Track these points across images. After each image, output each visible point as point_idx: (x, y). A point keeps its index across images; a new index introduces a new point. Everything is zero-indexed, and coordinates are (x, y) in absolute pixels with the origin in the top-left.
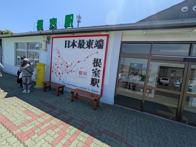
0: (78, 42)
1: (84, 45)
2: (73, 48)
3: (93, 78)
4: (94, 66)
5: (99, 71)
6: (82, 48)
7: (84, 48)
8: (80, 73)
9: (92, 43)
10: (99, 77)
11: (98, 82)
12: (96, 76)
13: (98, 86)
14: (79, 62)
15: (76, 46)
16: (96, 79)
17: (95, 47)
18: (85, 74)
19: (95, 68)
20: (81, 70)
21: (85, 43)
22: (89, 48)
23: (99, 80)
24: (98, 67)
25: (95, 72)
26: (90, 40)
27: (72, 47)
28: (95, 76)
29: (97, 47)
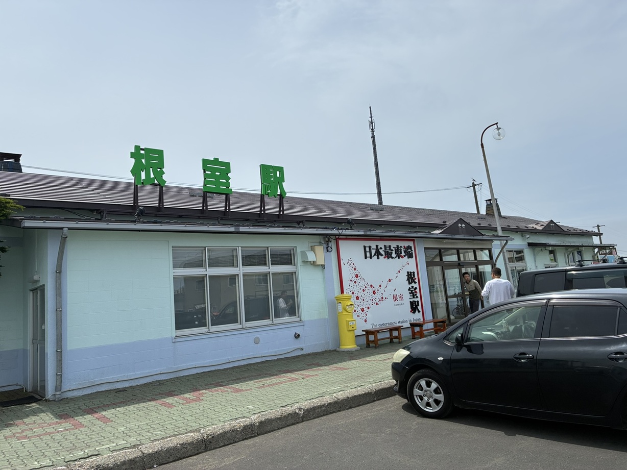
0: (383, 249)
1: (392, 253)
2: (378, 258)
3: (412, 300)
4: (410, 283)
5: (416, 288)
6: (390, 259)
7: (392, 258)
8: (395, 298)
9: (401, 250)
10: (417, 297)
11: (418, 305)
12: (414, 297)
13: (419, 311)
14: (390, 280)
15: (382, 255)
16: (415, 301)
17: (405, 256)
18: (401, 298)
19: (410, 286)
20: (395, 293)
21: (392, 250)
22: (399, 258)
23: (418, 301)
24: (413, 284)
25: (412, 291)
26: (398, 246)
27: (376, 257)
28: (412, 297)
29: (407, 256)
